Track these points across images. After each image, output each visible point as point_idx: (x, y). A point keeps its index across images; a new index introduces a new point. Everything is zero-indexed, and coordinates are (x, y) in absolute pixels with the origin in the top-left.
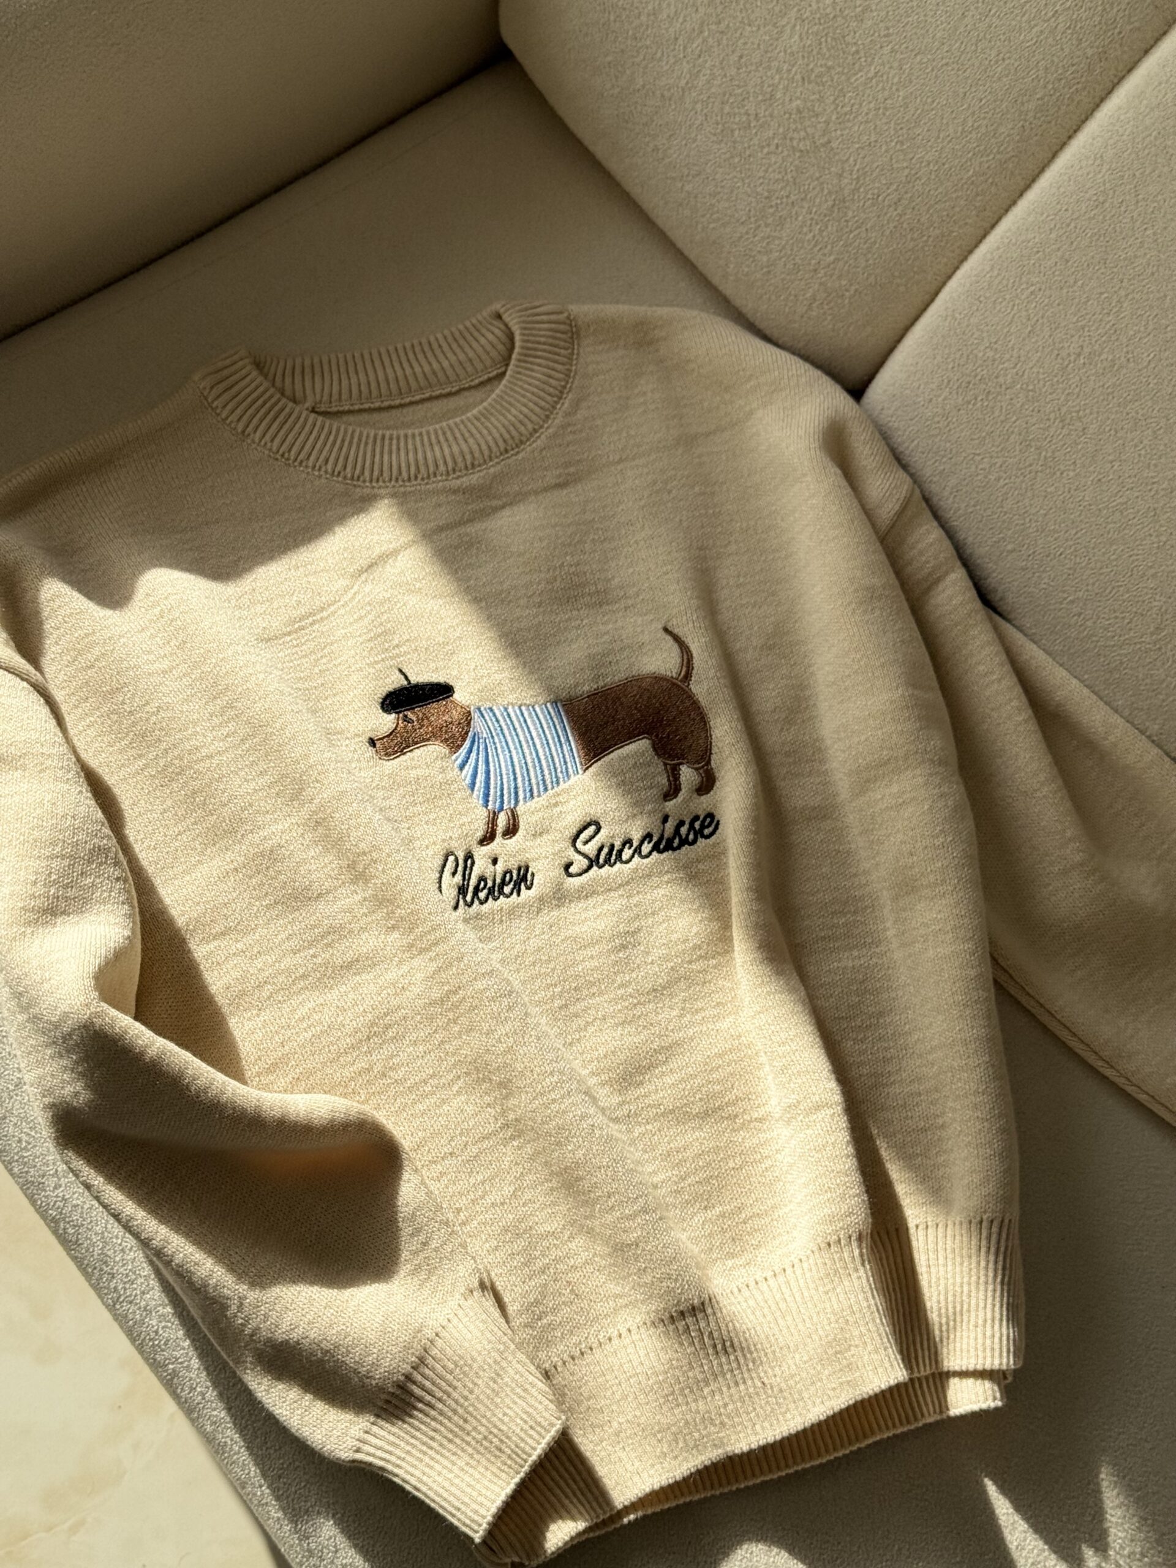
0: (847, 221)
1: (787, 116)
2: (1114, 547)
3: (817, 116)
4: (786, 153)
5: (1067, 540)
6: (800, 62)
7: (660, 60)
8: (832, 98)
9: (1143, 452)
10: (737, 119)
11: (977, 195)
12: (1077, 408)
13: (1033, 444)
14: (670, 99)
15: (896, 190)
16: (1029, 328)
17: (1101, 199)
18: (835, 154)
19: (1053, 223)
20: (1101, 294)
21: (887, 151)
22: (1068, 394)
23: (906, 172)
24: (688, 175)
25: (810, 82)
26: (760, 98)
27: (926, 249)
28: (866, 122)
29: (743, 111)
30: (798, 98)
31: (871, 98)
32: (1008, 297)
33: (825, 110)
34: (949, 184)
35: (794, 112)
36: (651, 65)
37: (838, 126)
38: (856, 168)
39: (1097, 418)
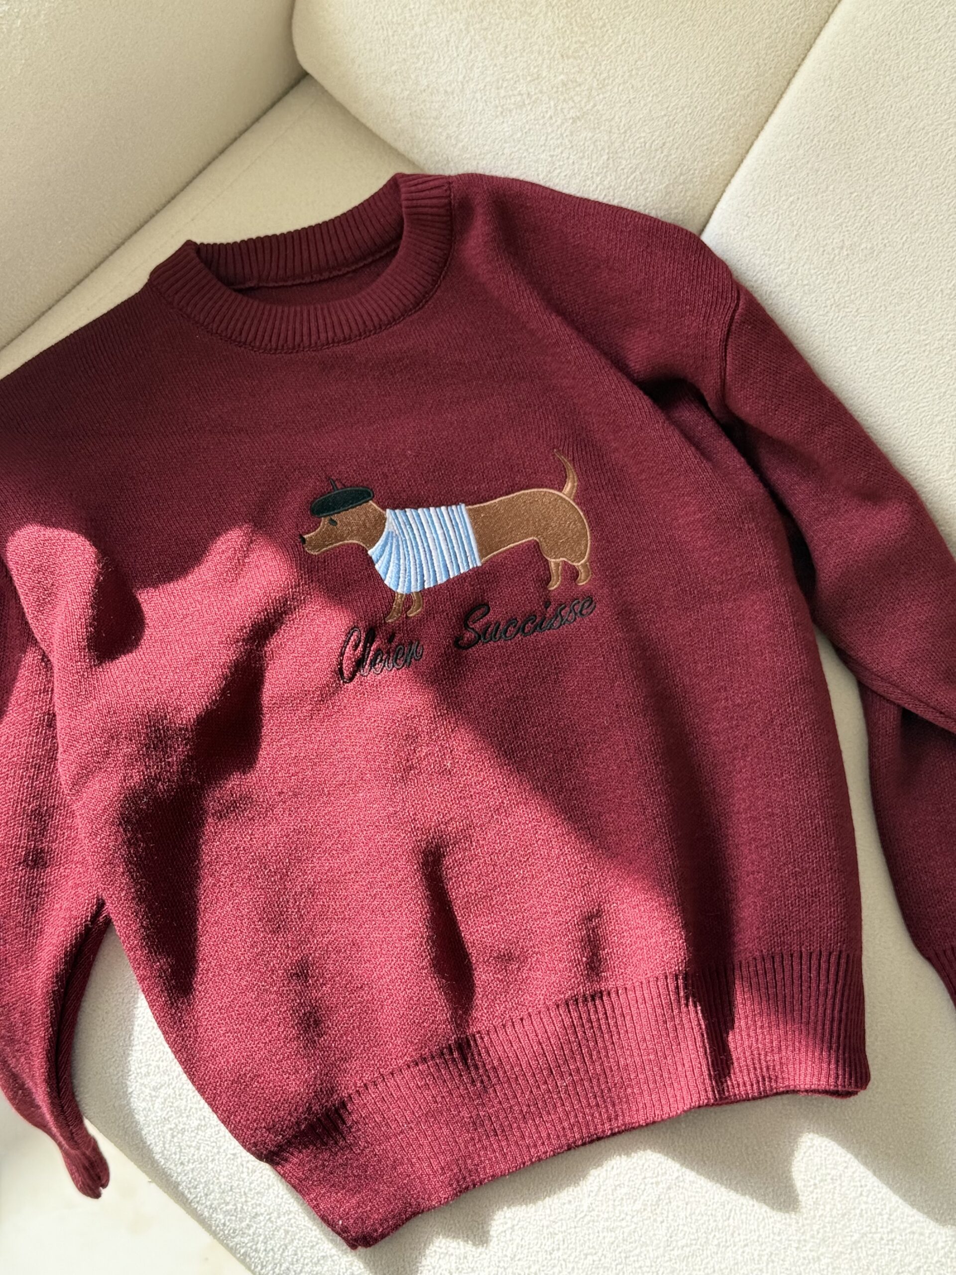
0: (623, 169)
1: (555, 89)
2: (902, 404)
3: (580, 85)
6: (557, 42)
7: (438, 62)
8: (590, 68)
9: (912, 320)
10: (513, 101)
11: (730, 127)
12: (848, 293)
14: (453, 93)
15: (660, 136)
16: (795, 233)
17: (836, 114)
18: (601, 116)
19: (799, 141)
20: (851, 193)
21: (645, 105)
22: (839, 282)
23: (666, 119)
25: (568, 58)
26: (529, 78)
27: (695, 180)
28: (624, 83)
29: (516, 92)
30: (561, 73)
31: (623, 63)
32: (771, 209)
33: (586, 80)
34: (703, 123)
35: (560, 85)
36: (431, 67)
37: (600, 91)
38: (622, 124)
39: (867, 298)
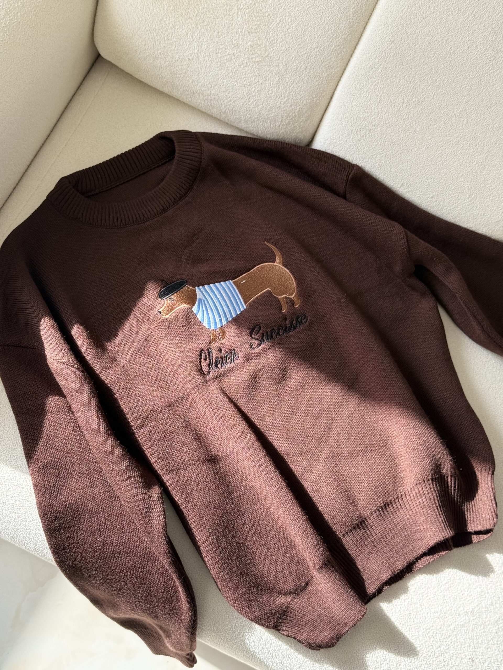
0: (287, 83)
1: (247, 50)
2: (442, 171)
3: (260, 45)
4: (251, 65)
5: (422, 175)
6: (245, 26)
7: (183, 45)
8: (264, 36)
9: (442, 131)
10: (225, 58)
11: (338, 54)
12: (409, 124)
13: (396, 143)
14: (193, 59)
15: (304, 64)
16: (379, 99)
17: (393, 40)
18: (273, 58)
19: (375, 55)
20: (405, 76)
21: (294, 50)
22: (404, 119)
23: (306, 55)
24: (211, 87)
25: (252, 33)
26: (233, 46)
27: (323, 82)
28: (282, 41)
29: (227, 54)
30: (250, 41)
31: (281, 31)
32: (365, 90)
33: (263, 42)
34: (325, 54)
35: (249, 47)
36: (180, 48)
37: (271, 47)
38: (284, 61)
39: (419, 124)
